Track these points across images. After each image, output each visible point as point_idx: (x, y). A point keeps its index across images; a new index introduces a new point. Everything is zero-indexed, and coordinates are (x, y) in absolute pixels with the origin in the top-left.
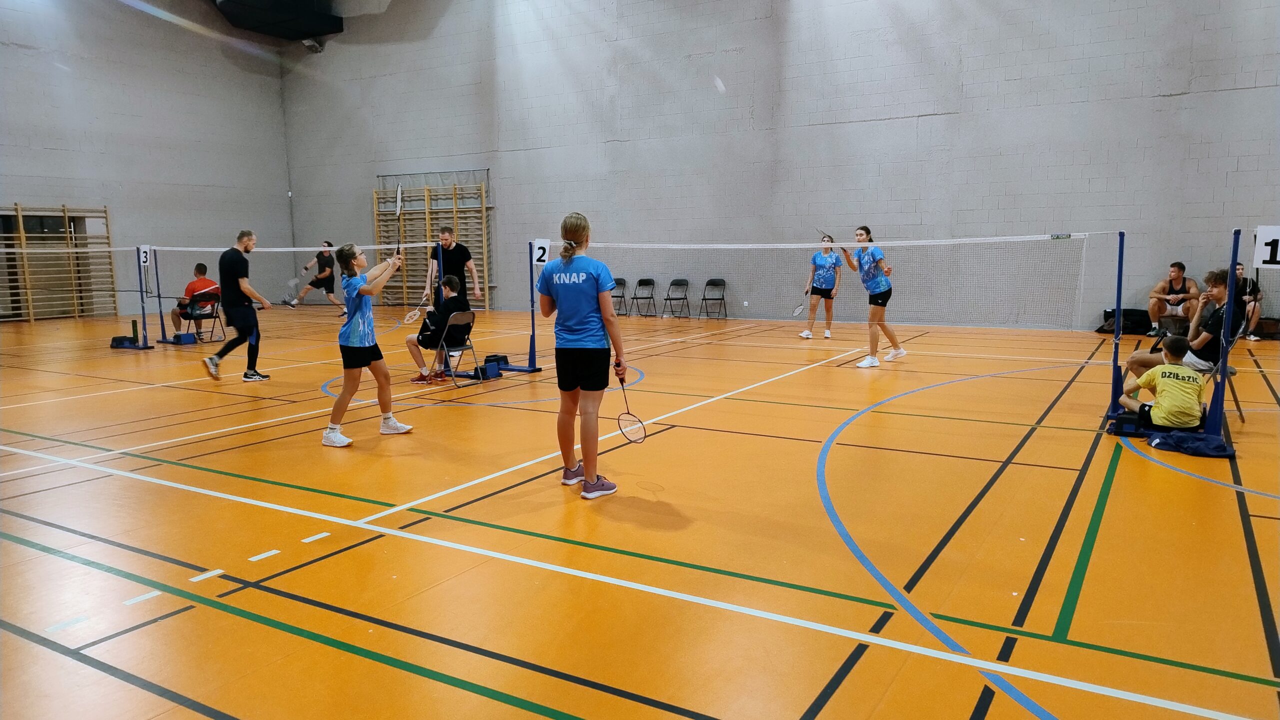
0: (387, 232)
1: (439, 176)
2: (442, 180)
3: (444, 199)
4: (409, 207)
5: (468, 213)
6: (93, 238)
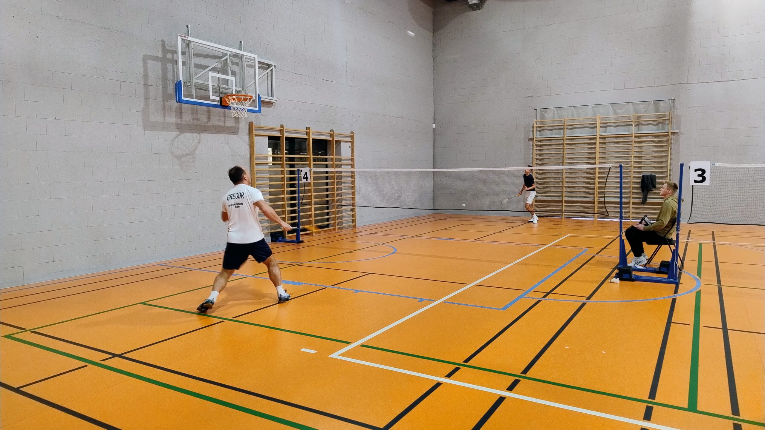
0: (540, 155)
1: (611, 107)
2: (613, 109)
3: (615, 126)
4: (568, 134)
5: (643, 138)
6: (345, 159)
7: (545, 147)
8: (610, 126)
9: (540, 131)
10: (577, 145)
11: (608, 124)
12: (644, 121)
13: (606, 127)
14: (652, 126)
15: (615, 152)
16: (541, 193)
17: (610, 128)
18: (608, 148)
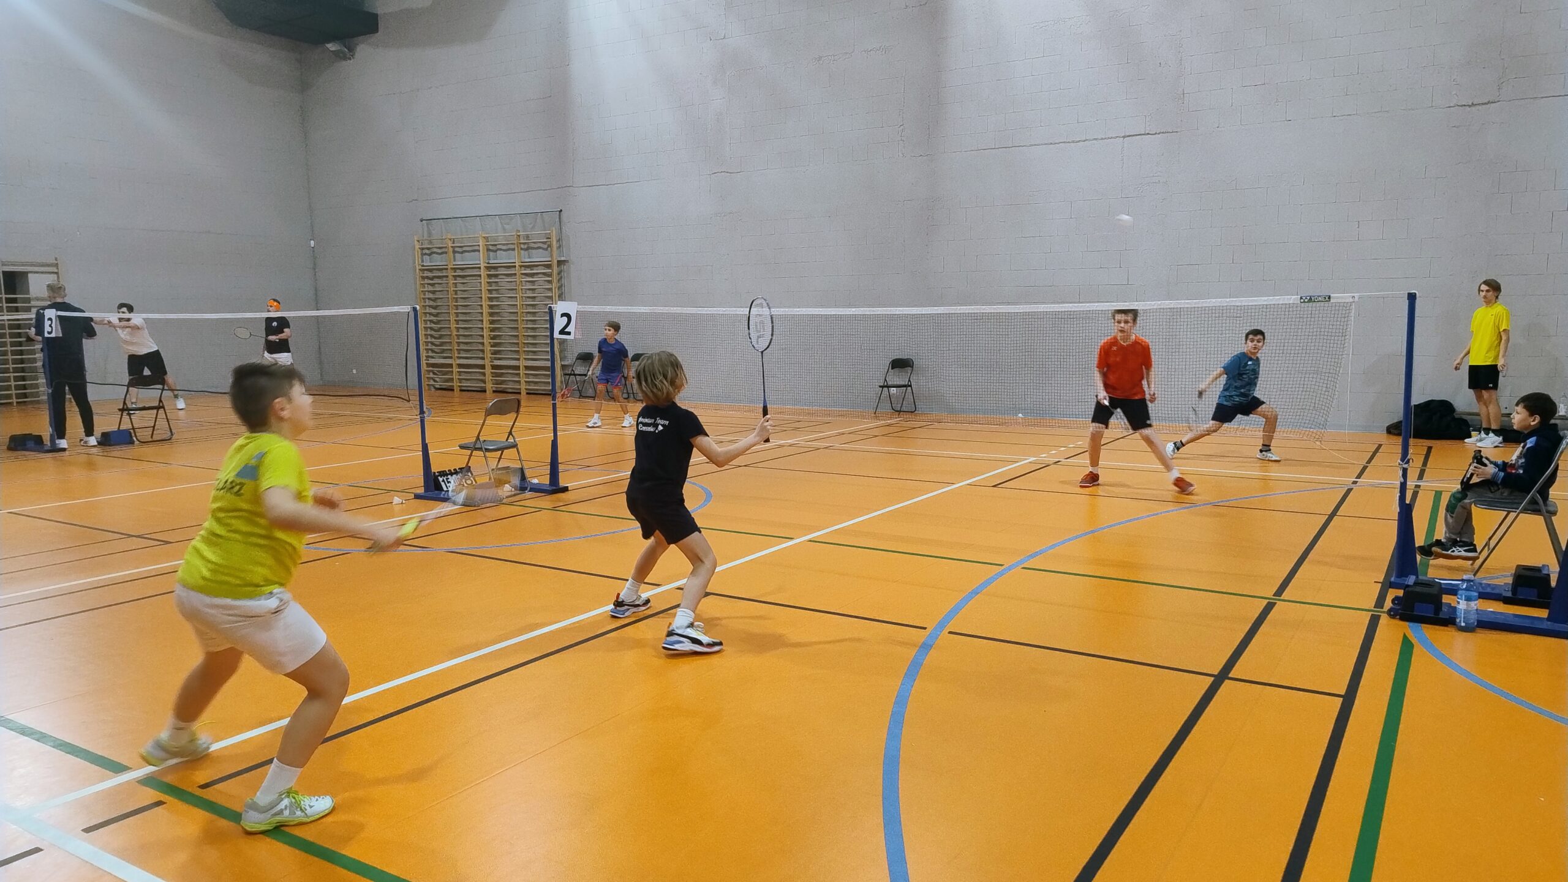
1: (498, 220)
2: (501, 224)
3: (504, 250)
4: (460, 261)
5: (535, 268)
6: (37, 299)
7: (436, 281)
8: (501, 250)
9: (429, 255)
10: (468, 278)
11: (498, 247)
12: (534, 243)
13: (495, 251)
14: (541, 250)
15: (509, 289)
16: (438, 353)
17: (502, 252)
18: (500, 284)
